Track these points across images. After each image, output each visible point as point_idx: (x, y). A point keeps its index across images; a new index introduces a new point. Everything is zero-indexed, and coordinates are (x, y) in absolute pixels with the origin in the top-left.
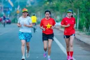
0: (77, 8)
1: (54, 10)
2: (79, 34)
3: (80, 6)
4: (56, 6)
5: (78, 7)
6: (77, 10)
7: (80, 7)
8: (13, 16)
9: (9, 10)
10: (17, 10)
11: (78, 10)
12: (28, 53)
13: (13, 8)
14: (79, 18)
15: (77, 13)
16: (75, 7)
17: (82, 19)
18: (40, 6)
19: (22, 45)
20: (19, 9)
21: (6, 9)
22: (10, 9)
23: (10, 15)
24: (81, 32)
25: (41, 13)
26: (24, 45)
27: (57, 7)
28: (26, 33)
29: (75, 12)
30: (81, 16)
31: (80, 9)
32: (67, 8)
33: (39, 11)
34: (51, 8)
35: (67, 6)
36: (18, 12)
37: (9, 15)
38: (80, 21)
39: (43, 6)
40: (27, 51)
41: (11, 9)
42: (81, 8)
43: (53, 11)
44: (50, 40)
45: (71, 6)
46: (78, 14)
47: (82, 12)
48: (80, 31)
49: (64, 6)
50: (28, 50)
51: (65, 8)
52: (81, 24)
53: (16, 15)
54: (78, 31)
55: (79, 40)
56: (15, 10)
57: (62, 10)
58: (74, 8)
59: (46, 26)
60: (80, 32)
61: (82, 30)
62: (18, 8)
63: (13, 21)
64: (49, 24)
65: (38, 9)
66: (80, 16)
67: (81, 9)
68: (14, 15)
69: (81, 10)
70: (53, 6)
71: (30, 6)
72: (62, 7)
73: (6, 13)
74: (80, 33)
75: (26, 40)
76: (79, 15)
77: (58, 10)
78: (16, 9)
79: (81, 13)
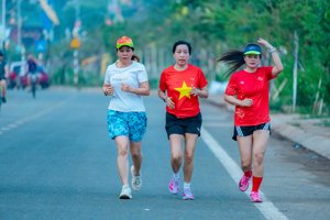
0: (292, 30)
1: (206, 37)
2: (298, 125)
3: (303, 23)
4: (213, 22)
5: (295, 26)
6: (291, 35)
7: (302, 27)
8: (56, 59)
9: (42, 37)
10: (72, 37)
11: (296, 37)
12: (137, 174)
13: (59, 31)
14: (299, 67)
15: (293, 47)
16: (283, 26)
17: (309, 70)
18: (156, 23)
19: (120, 151)
20: (80, 32)
21: (32, 35)
22: (45, 32)
23: (47, 57)
24: (308, 116)
25: (158, 47)
26: (124, 153)
27: (220, 26)
28: (129, 114)
29: (284, 44)
30: (306, 57)
31: (303, 33)
32: (254, 27)
33: (153, 39)
34: (195, 28)
35: (254, 20)
36: (75, 44)
37: (41, 56)
38: (303, 76)
39: (168, 21)
40: (133, 168)
41: (49, 35)
42: (305, 28)
43: (204, 41)
44: (191, 137)
45: (270, 23)
46: (296, 51)
47: (310, 43)
48: (302, 113)
49: (246, 23)
50: (138, 168)
51: (247, 31)
52: (307, 89)
53: (68, 54)
54: (296, 112)
55: (301, 146)
56: (64, 36)
57: (238, 38)
58: (279, 29)
59: (177, 89)
60: (302, 118)
61: (309, 112)
62: (76, 30)
63: (56, 77)
64: (184, 85)
65: (151, 35)
66: (302, 58)
67: (307, 32)
68: (62, 54)
69: (307, 37)
70: (205, 21)
71: (119, 23)
72: (237, 26)
73: (32, 48)
74: (303, 122)
75: (130, 136)
76: (300, 53)
77: (222, 38)
78: (67, 32)
79: (306, 46)
